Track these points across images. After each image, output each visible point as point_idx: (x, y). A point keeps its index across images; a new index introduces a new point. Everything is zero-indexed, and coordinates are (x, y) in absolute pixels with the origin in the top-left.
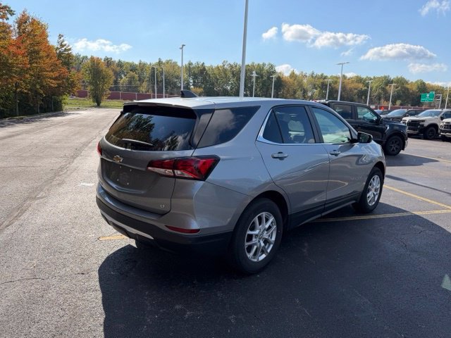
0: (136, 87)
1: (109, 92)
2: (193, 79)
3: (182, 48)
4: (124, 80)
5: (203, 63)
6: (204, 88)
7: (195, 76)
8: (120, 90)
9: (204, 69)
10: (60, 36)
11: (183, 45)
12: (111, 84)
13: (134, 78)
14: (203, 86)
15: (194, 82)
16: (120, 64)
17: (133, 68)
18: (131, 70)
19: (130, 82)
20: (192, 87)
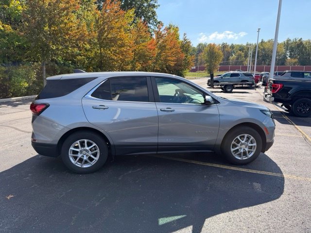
0: (242, 61)
1: (219, 66)
2: (290, 52)
3: (258, 31)
4: (233, 57)
5: (301, 39)
6: (299, 59)
7: (292, 50)
8: (229, 65)
9: (301, 43)
10: (185, 34)
11: (259, 29)
12: (221, 60)
13: (241, 55)
14: (299, 57)
15: (291, 54)
16: (232, 47)
17: (241, 48)
18: (240, 50)
19: (237, 59)
20: (289, 58)
